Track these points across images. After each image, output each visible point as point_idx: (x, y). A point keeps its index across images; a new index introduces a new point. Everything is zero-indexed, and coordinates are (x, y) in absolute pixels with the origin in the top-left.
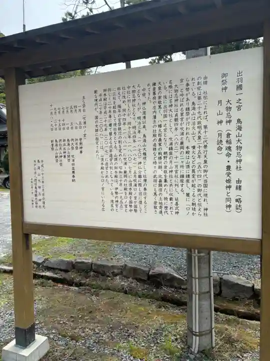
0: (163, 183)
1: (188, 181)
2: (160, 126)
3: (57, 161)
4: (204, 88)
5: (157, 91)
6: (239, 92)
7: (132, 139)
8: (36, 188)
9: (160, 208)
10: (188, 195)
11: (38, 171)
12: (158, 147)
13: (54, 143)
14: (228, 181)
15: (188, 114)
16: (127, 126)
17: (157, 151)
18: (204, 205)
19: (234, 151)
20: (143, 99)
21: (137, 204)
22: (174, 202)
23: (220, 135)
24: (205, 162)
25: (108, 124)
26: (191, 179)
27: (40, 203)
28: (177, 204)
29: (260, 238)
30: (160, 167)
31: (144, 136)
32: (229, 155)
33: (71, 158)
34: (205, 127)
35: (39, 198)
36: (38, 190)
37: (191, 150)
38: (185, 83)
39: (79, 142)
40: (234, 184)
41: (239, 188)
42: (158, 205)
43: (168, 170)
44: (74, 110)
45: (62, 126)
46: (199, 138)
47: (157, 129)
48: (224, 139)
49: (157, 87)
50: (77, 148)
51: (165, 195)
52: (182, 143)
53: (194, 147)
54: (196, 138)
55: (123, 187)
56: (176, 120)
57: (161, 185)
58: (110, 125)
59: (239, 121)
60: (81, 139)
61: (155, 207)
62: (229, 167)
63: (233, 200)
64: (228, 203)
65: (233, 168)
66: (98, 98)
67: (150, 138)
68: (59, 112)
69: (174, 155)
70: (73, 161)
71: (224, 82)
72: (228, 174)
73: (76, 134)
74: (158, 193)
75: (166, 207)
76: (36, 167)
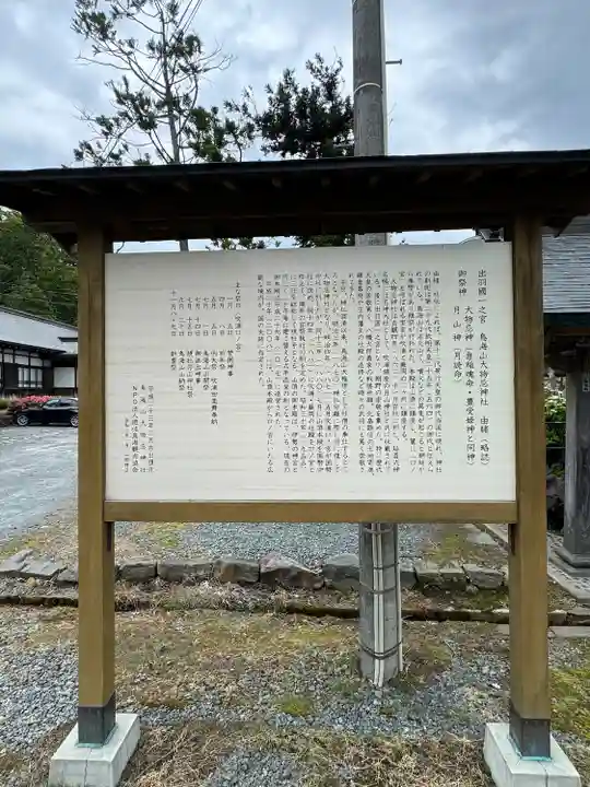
0: (375, 425)
1: (413, 420)
2: (370, 337)
3: (182, 388)
4: (434, 287)
5: (364, 286)
6: (483, 297)
7: (322, 355)
8: (135, 435)
9: (369, 463)
10: (413, 441)
11: (142, 406)
12: (366, 369)
13: (178, 357)
14: (470, 420)
15: (411, 322)
16: (314, 335)
17: (365, 376)
18: (437, 456)
19: (477, 379)
20: (342, 296)
21: (332, 458)
22: (392, 453)
23: (457, 355)
24: (438, 392)
25: (281, 329)
26: (417, 417)
27: (142, 464)
28: (396, 456)
29: (514, 498)
30: (370, 400)
31: (344, 350)
32: (470, 383)
33: (211, 384)
34: (437, 343)
35: (141, 453)
36: (141, 440)
37: (416, 374)
38: (407, 277)
39: (226, 357)
40: (477, 425)
41: (484, 430)
42: (366, 459)
43: (383, 404)
44: (218, 303)
45: (195, 329)
46: (429, 357)
47: (365, 341)
48: (464, 360)
49: (364, 279)
50: (222, 367)
51: (378, 443)
52: (403, 364)
53: (421, 371)
54: (424, 357)
55: (307, 431)
56: (394, 330)
57: (370, 428)
58: (286, 331)
59: (482, 336)
60: (230, 352)
61: (362, 463)
62: (470, 400)
63: (478, 447)
64: (470, 452)
65: (476, 401)
66: (265, 288)
67: (352, 355)
68: (190, 305)
69: (392, 381)
70: (215, 387)
71: (462, 282)
72: (470, 411)
73: (223, 343)
74: (366, 439)
75: (379, 462)
76: (138, 398)
